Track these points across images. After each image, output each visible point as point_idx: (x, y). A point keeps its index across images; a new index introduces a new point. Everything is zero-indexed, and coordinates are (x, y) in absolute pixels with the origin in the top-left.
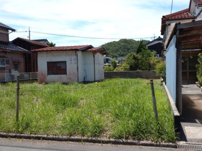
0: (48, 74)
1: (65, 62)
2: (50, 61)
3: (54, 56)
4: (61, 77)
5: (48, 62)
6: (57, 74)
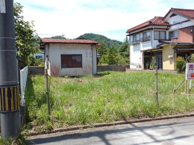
0: (62, 67)
1: (81, 55)
2: (64, 53)
3: (68, 49)
5: (61, 55)
6: (72, 67)
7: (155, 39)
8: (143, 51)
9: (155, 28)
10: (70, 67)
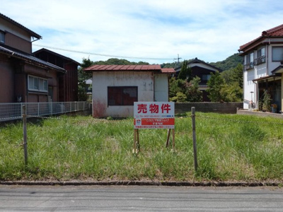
0: (109, 105)
1: (136, 88)
2: (112, 85)
3: (118, 78)
4: (128, 110)
5: (109, 88)
6: (123, 105)
7: (273, 61)
8: (257, 80)
9: (272, 43)
10: (120, 105)
